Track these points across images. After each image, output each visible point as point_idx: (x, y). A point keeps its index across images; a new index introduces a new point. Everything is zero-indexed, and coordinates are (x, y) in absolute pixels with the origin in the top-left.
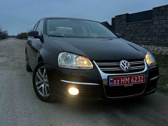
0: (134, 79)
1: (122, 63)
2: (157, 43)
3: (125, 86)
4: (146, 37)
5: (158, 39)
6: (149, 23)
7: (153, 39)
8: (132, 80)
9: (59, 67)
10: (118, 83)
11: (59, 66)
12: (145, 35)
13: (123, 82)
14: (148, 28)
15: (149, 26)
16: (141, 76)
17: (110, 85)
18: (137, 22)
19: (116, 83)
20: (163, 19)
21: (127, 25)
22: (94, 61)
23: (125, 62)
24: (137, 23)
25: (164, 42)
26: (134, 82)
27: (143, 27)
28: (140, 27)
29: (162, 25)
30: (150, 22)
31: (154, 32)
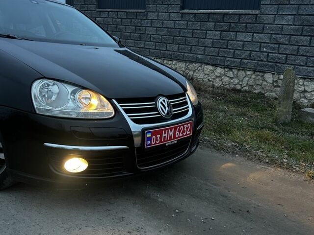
0: (179, 131)
1: (161, 103)
2: (154, 53)
3: (167, 145)
4: (135, 40)
5: (155, 45)
6: (139, 15)
7: (147, 44)
8: (177, 132)
9: (36, 113)
10: (158, 141)
11: (38, 112)
12: (133, 36)
13: (165, 137)
14: (137, 23)
15: (140, 20)
16: (187, 124)
17: (147, 145)
18: (118, 10)
19: (155, 142)
20: (165, 11)
21: (99, 13)
22: (114, 101)
23: (164, 101)
24: (118, 12)
25: (164, 52)
26: (179, 137)
27: (129, 20)
28: (124, 20)
29: (163, 22)
30: (141, 14)
31: (148, 33)
